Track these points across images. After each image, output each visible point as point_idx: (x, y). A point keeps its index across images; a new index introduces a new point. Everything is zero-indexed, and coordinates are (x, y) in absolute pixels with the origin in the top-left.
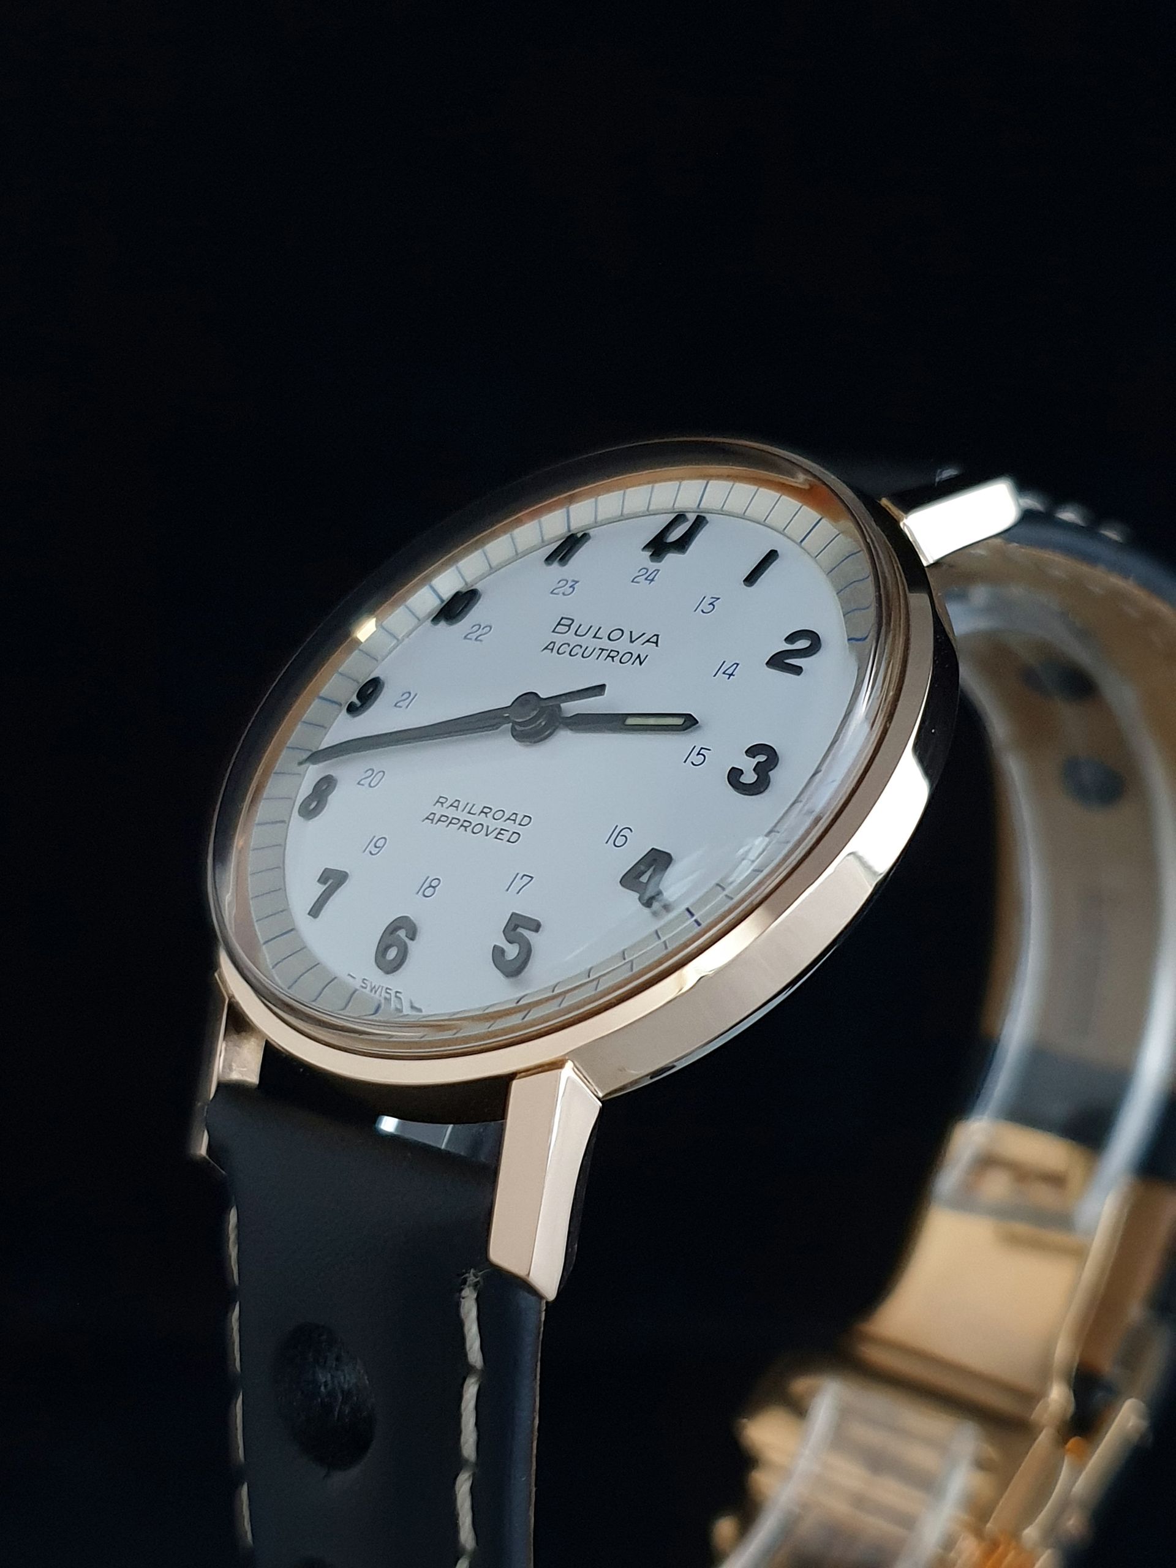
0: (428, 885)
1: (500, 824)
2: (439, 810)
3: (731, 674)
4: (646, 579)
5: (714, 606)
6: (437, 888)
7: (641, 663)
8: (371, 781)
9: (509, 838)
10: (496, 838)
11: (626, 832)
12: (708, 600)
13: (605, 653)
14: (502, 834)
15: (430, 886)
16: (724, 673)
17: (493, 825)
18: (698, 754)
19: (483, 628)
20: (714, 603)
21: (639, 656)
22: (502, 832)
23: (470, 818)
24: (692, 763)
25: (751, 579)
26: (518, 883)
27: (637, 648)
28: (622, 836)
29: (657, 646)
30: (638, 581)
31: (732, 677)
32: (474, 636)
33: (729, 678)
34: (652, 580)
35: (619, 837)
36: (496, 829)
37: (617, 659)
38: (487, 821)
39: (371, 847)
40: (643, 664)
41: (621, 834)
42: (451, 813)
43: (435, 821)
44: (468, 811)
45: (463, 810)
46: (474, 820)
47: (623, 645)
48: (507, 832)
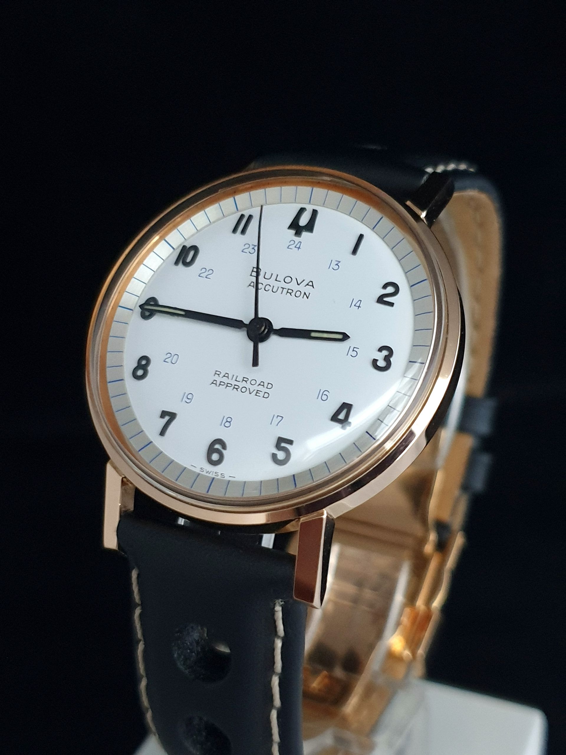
0: (226, 421)
1: (256, 387)
2: (219, 379)
3: (359, 307)
4: (295, 247)
5: (338, 266)
6: (231, 422)
7: (307, 298)
8: (172, 359)
9: (264, 396)
10: (256, 395)
11: (326, 393)
12: (334, 263)
13: (285, 291)
14: (259, 393)
15: (227, 421)
16: (355, 305)
17: (252, 388)
18: (353, 351)
19: (209, 271)
20: (338, 264)
21: (305, 293)
22: (258, 392)
23: (237, 383)
24: (351, 356)
25: (355, 251)
26: (276, 420)
27: (302, 288)
28: (325, 395)
29: (313, 288)
30: (291, 248)
31: (360, 308)
32: (204, 275)
33: (358, 308)
34: (299, 248)
35: (323, 395)
36: (254, 390)
37: (293, 294)
38: (248, 385)
39: (185, 399)
40: (309, 298)
41: (324, 394)
42: (225, 380)
43: (218, 385)
44: (235, 379)
45: (232, 379)
46: (241, 385)
47: (293, 286)
48: (261, 392)
